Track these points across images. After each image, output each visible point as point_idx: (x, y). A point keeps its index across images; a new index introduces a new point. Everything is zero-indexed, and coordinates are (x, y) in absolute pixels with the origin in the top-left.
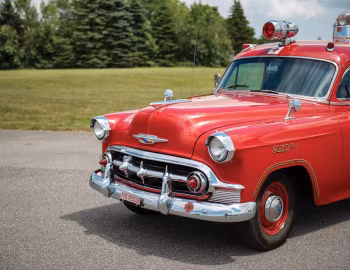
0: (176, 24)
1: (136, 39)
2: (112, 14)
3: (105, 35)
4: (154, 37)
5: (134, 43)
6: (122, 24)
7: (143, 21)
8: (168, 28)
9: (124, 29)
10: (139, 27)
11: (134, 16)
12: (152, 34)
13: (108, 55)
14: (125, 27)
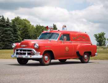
0: (30, 33)
1: (14, 38)
2: (5, 29)
3: (2, 36)
4: (21, 38)
5: (13, 40)
6: (9, 32)
7: (17, 31)
8: (27, 34)
9: (10, 34)
10: (16, 34)
11: (14, 29)
12: (21, 36)
13: (3, 44)
14: (10, 33)
